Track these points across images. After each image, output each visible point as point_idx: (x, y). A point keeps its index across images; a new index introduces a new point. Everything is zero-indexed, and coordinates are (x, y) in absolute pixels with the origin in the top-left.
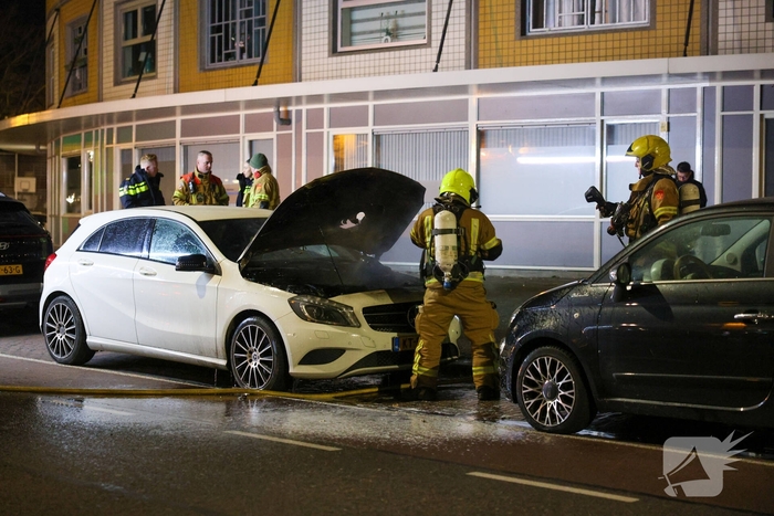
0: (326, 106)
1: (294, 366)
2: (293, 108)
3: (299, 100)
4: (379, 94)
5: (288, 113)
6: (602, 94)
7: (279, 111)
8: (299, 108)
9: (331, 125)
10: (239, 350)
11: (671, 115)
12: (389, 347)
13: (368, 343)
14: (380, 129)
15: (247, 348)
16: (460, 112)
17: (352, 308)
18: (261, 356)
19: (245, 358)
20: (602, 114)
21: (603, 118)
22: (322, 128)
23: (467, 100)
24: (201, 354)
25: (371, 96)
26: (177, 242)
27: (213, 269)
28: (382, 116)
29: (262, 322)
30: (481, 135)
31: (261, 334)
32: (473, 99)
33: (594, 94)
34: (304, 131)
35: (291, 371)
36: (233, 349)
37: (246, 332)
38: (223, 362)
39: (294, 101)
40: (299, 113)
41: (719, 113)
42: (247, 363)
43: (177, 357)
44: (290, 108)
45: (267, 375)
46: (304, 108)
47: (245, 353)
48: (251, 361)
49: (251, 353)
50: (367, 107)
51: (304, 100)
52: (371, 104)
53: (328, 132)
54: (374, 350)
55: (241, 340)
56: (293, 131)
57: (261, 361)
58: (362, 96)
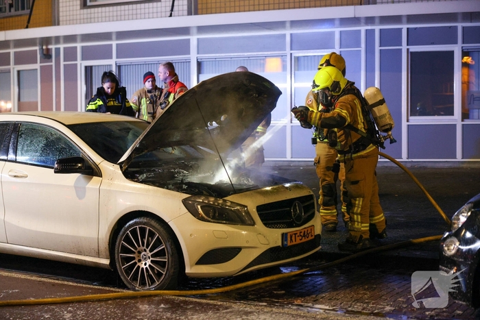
0: (79, 45)
1: (191, 266)
2: (52, 47)
3: (57, 39)
4: (121, 35)
5: (48, 50)
6: (291, 34)
7: (42, 48)
8: (58, 46)
9: (83, 58)
10: (125, 250)
11: (341, 50)
12: (279, 244)
13: (264, 241)
14: (122, 61)
15: (135, 248)
16: (184, 48)
17: (246, 207)
18: (152, 256)
19: (134, 258)
20: (291, 49)
21: (292, 52)
22: (76, 60)
23: (189, 40)
24: (80, 253)
25: (114, 37)
26: (46, 145)
27: (91, 171)
28: (123, 51)
29: (153, 223)
30: (199, 64)
31: (152, 234)
32: (193, 39)
33: (284, 35)
34: (62, 63)
35: (188, 270)
36: (118, 248)
37: (134, 232)
38: (106, 262)
39: (53, 41)
40: (58, 50)
41: (377, 48)
42: (135, 263)
43: (51, 255)
44: (50, 47)
45: (159, 275)
46: (62, 46)
47: (134, 253)
48: (140, 261)
49: (140, 253)
50: (111, 45)
51: (61, 40)
52: (114, 43)
53: (81, 64)
54: (268, 247)
55: (127, 240)
56: (53, 63)
57: (152, 261)
58: (107, 36)
